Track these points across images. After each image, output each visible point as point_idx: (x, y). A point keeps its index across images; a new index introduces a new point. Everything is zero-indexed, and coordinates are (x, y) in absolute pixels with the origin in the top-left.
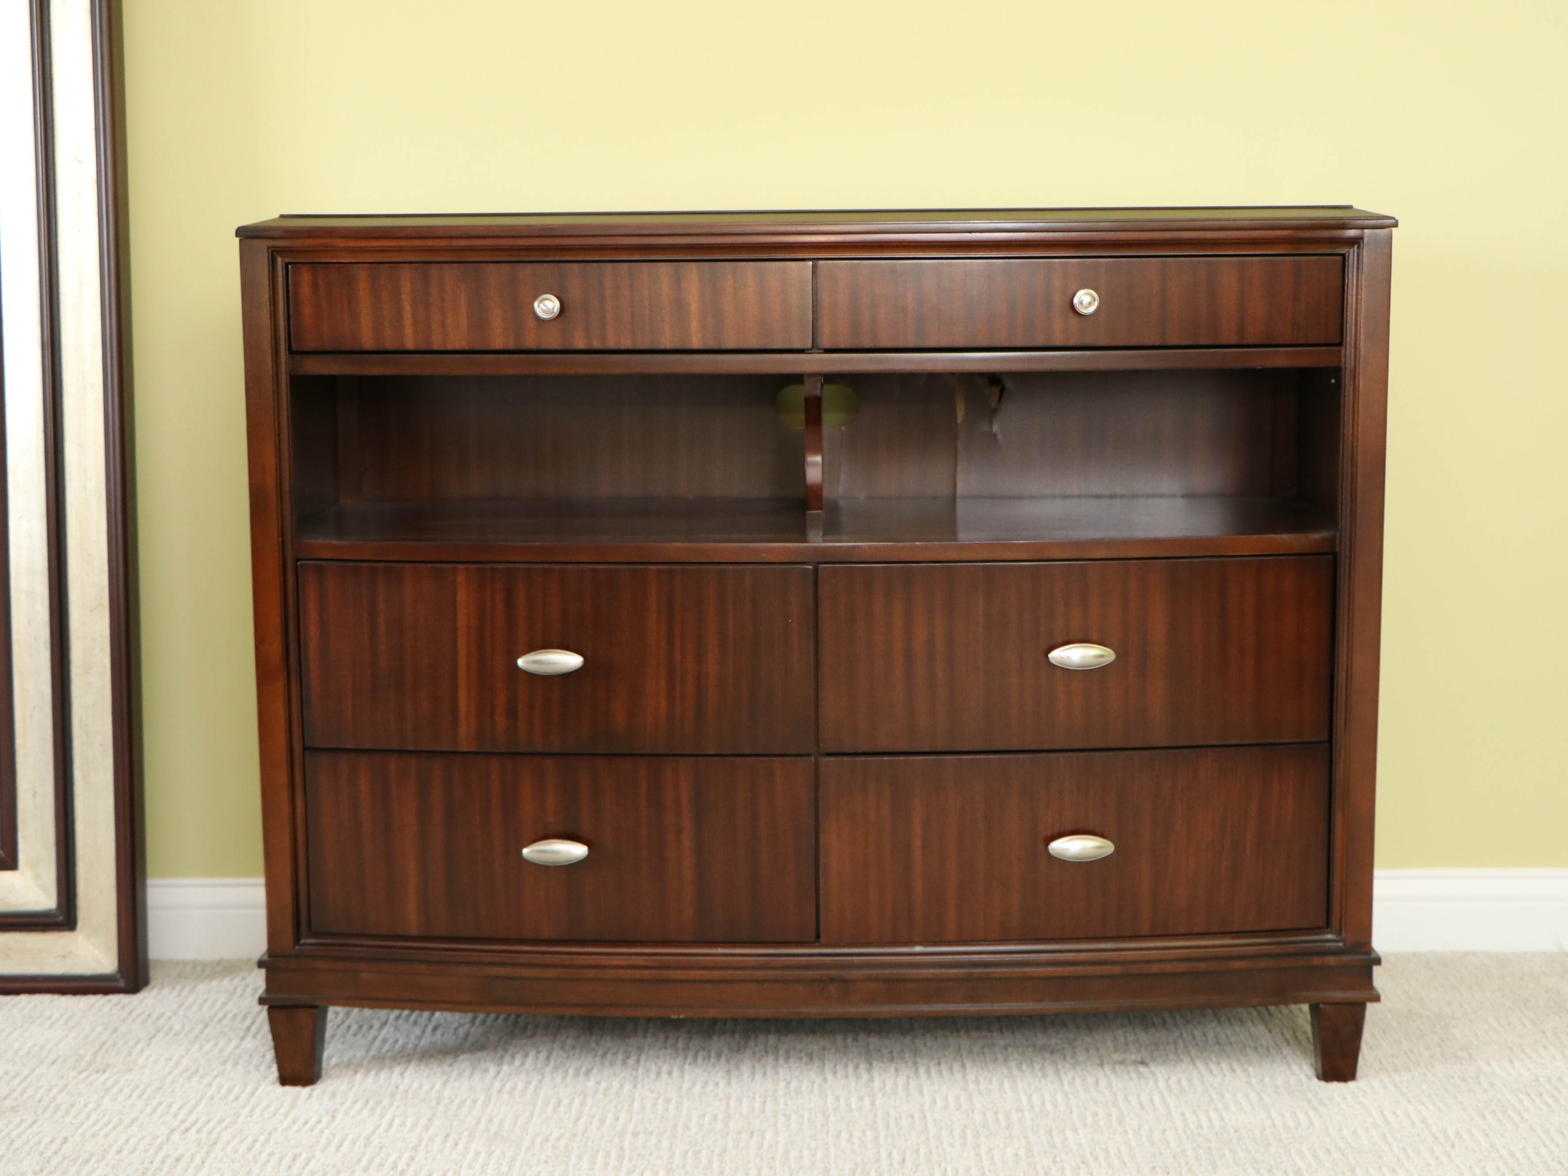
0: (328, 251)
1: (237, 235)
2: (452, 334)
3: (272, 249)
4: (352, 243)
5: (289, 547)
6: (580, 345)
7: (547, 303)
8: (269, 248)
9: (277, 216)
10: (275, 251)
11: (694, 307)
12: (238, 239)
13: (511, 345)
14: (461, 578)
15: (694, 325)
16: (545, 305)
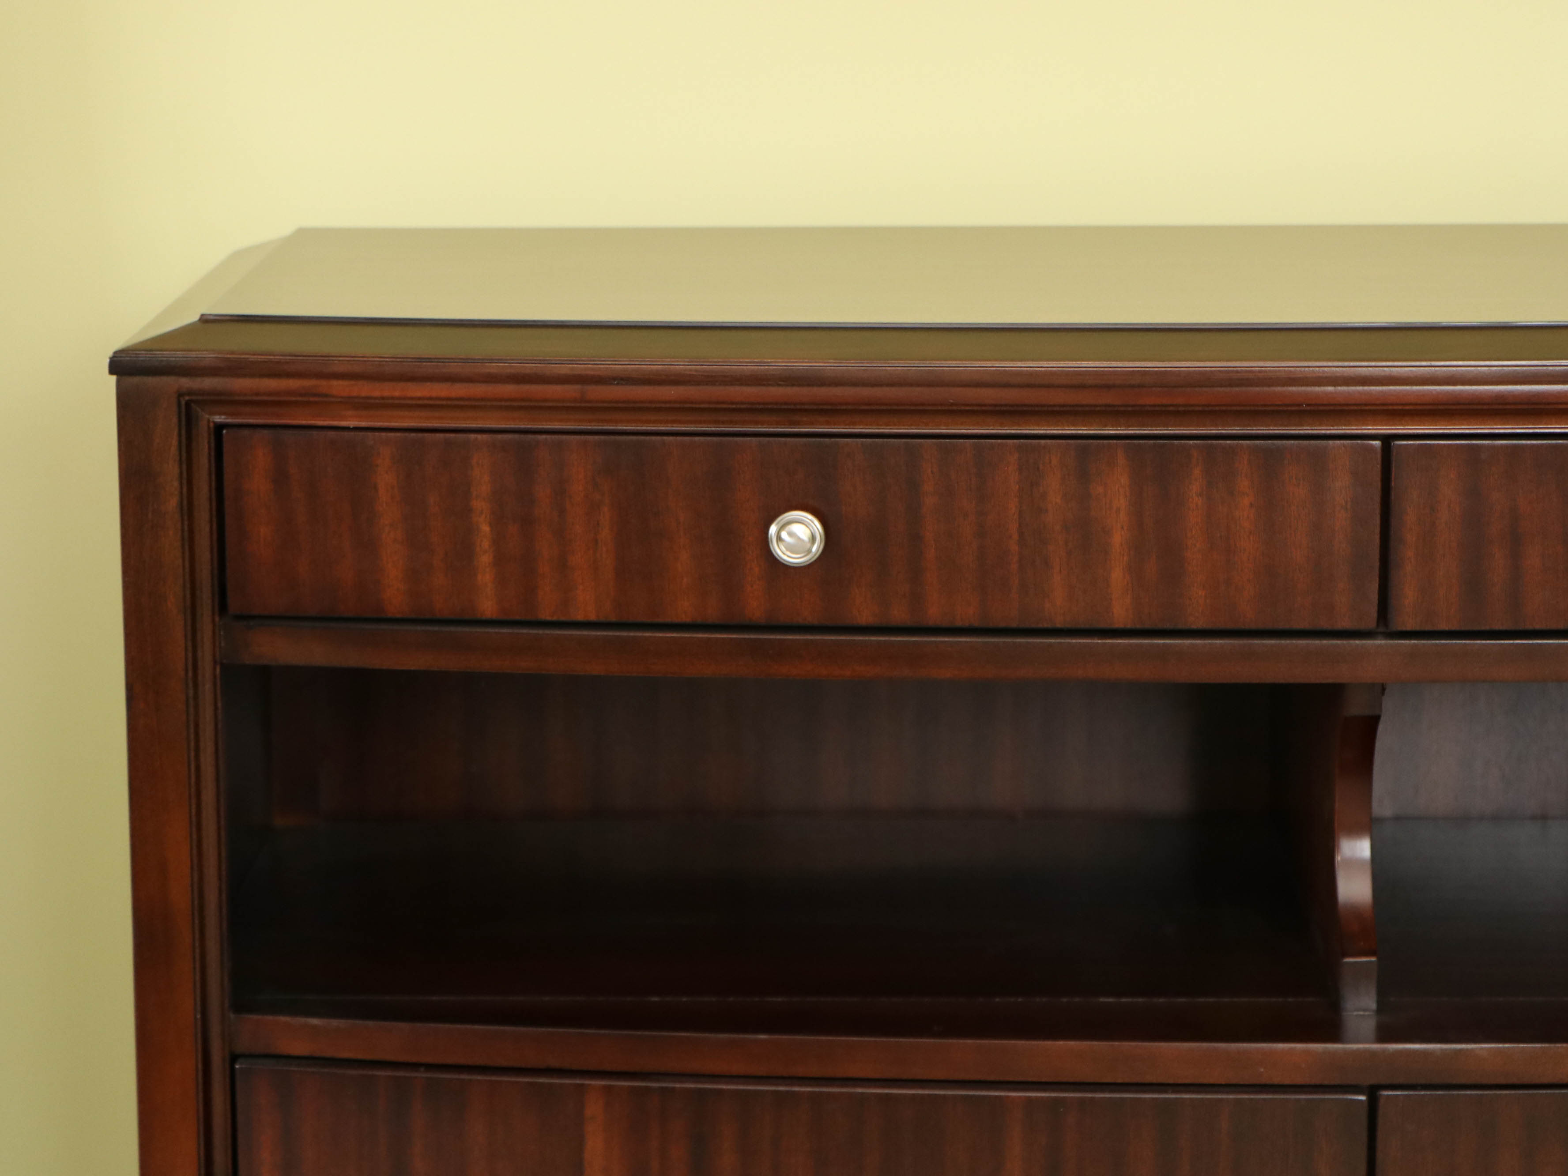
0: (308, 403)
1: (112, 371)
2: (581, 587)
3: (187, 398)
4: (365, 389)
5: (215, 1030)
6: (865, 615)
7: (797, 528)
8: (180, 395)
9: (195, 318)
10: (197, 402)
11: (1118, 538)
12: (114, 378)
13: (713, 615)
14: (594, 1108)
15: (1118, 576)
16: (791, 534)
